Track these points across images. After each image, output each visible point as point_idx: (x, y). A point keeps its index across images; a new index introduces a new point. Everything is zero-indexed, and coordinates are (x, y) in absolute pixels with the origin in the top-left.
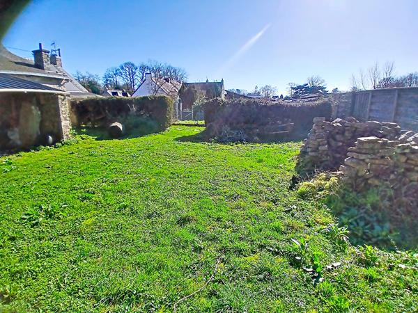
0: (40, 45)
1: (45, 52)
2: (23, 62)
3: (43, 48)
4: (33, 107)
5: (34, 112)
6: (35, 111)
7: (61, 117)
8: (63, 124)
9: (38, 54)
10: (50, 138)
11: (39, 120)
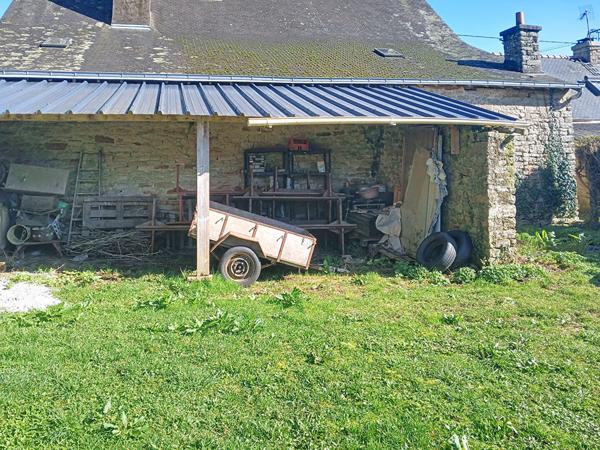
0: (518, 15)
1: (524, 30)
2: (483, 58)
3: (523, 22)
4: (430, 162)
5: (431, 173)
6: (434, 171)
7: (491, 191)
8: (493, 212)
9: (510, 36)
10: (451, 249)
11: (440, 196)
